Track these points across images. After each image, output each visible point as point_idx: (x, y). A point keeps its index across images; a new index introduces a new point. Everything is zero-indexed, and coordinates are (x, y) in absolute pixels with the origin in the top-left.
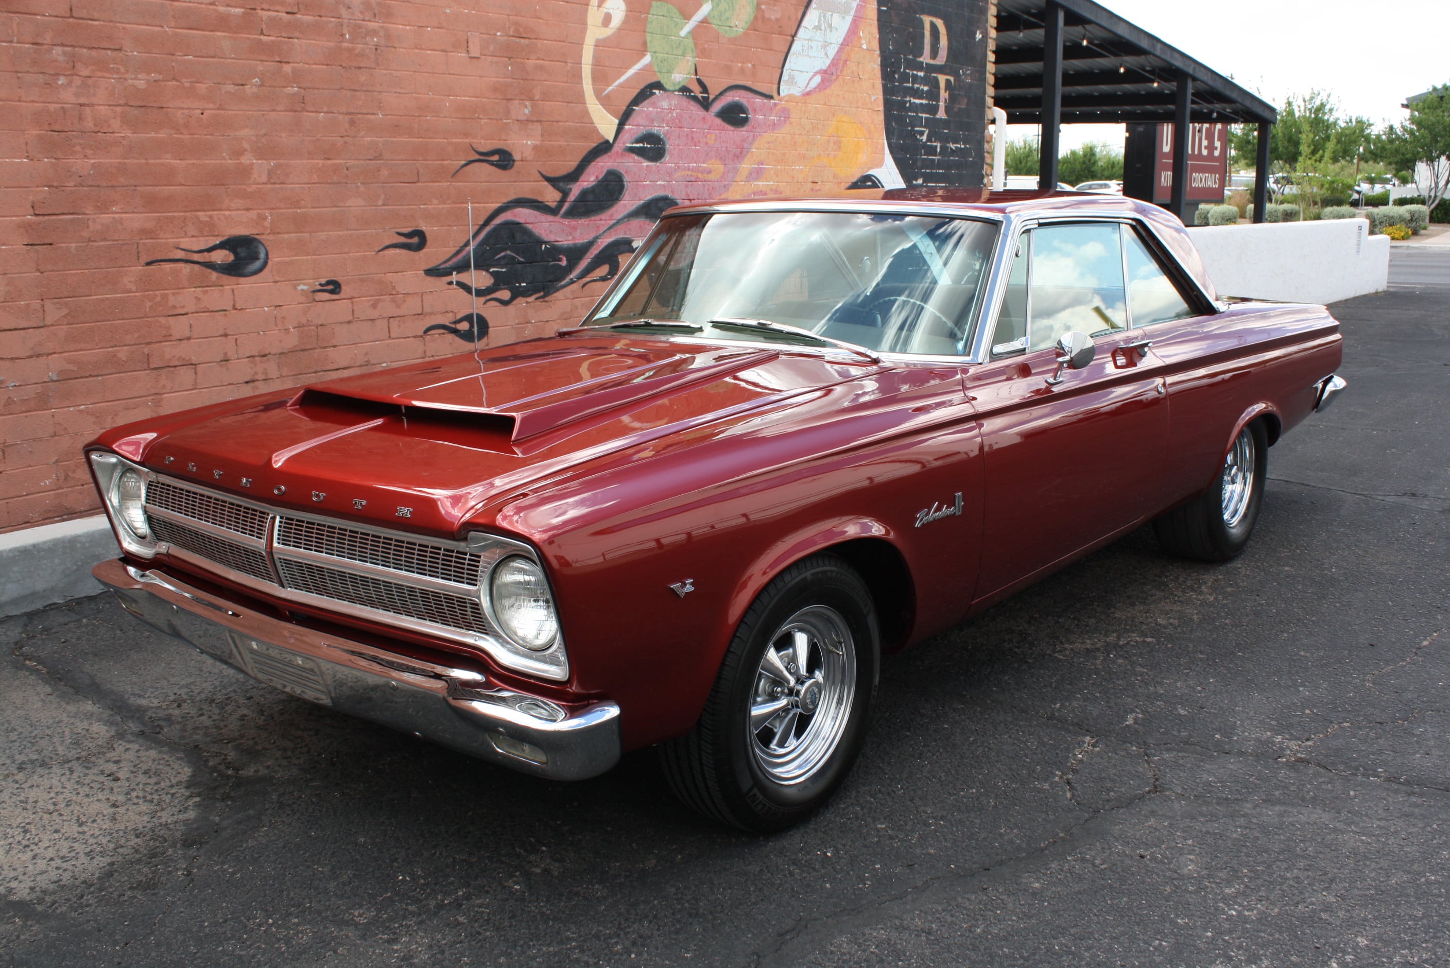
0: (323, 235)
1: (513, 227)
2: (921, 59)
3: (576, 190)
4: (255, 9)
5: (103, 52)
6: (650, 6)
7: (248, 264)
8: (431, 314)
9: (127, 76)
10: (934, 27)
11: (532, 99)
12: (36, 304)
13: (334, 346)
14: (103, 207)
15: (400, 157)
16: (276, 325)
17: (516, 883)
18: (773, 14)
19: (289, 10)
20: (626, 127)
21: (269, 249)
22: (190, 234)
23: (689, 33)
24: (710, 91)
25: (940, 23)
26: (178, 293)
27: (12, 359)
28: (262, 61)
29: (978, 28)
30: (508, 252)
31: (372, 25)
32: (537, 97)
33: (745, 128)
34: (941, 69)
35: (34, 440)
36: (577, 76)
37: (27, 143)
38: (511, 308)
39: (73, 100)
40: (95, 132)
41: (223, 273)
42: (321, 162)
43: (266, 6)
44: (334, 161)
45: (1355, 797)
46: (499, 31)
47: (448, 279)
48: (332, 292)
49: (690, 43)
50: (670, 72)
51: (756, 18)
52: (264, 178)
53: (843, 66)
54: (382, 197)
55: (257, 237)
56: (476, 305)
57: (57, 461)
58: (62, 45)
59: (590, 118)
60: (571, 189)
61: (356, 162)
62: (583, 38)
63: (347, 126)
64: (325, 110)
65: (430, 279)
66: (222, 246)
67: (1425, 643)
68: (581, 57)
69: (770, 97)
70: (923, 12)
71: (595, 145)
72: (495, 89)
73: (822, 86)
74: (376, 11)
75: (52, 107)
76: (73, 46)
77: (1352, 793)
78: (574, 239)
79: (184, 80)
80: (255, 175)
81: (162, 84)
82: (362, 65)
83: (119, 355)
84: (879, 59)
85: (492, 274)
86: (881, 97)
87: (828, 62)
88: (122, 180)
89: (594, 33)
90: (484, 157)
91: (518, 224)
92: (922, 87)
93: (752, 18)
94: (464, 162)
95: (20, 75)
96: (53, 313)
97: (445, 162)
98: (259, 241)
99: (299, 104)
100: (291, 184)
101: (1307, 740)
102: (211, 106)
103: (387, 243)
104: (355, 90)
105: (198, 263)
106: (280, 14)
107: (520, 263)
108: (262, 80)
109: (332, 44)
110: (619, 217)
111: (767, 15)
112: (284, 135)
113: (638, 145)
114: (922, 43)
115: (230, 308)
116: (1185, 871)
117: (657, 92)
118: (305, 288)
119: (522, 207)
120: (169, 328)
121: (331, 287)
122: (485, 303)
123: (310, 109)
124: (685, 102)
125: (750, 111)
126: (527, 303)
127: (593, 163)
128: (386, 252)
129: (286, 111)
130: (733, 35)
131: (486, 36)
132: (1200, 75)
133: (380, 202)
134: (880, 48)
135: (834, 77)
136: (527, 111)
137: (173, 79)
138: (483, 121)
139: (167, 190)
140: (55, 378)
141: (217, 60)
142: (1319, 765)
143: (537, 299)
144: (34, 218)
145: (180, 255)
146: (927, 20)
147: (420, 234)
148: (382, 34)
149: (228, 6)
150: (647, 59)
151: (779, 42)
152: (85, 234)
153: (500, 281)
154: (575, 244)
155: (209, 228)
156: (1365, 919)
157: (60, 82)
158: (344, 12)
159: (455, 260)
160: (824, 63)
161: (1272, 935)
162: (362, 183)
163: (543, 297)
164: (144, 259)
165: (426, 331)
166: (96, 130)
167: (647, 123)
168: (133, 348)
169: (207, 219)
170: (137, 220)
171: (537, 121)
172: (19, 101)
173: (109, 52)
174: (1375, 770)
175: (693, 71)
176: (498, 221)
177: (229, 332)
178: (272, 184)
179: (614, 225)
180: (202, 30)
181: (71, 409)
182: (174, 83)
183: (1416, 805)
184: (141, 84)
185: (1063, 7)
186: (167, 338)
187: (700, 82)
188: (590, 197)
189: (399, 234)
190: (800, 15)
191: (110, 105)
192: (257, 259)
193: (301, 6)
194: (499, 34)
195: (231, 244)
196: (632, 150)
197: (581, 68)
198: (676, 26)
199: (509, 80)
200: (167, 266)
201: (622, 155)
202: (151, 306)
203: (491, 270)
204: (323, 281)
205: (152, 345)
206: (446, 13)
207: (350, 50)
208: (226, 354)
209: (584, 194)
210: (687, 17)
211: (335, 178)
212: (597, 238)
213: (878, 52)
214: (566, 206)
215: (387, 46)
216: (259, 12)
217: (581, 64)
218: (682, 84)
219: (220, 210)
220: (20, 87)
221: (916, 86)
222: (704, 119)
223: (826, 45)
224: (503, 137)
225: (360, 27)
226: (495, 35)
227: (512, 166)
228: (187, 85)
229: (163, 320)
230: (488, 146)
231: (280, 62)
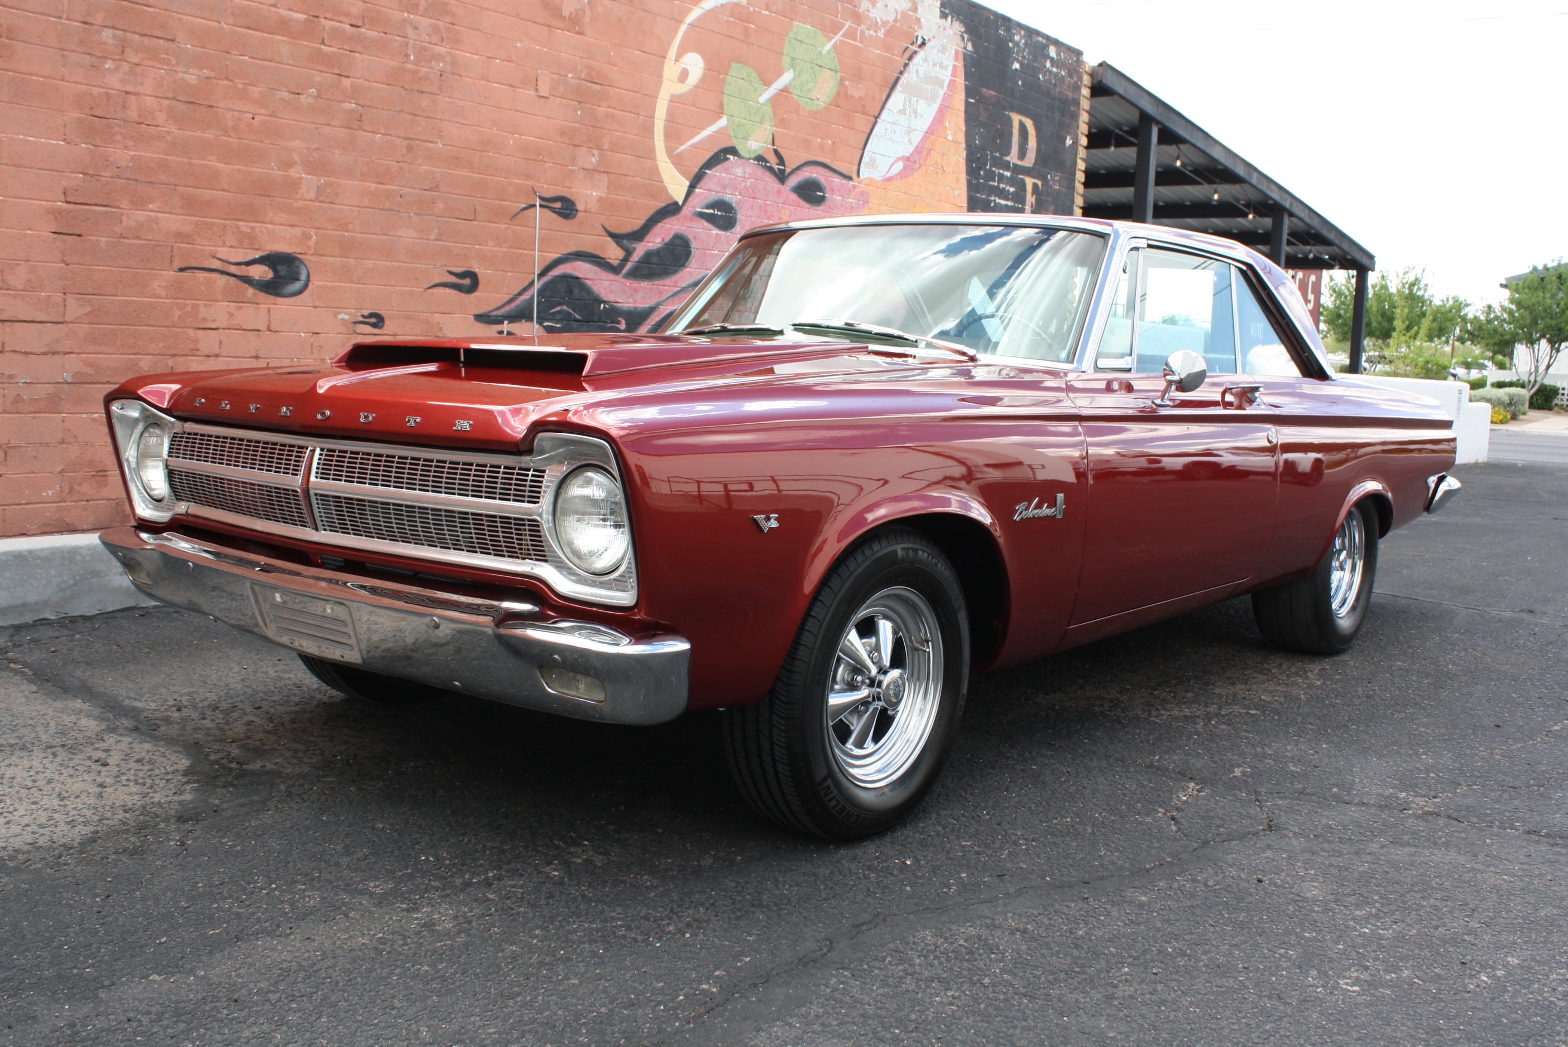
0: (369, 264)
1: (572, 282)
2: (1008, 158)
3: (640, 250)
4: (317, 17)
5: (155, 41)
6: (729, 67)
7: (287, 284)
9: (179, 69)
10: (1023, 127)
11: (599, 148)
12: (58, 297)
14: (139, 203)
15: (457, 191)
16: (312, 354)
17: (555, 870)
18: (857, 91)
19: (355, 23)
20: (697, 190)
21: (311, 271)
22: (228, 244)
23: (768, 100)
24: (786, 164)
25: (1029, 123)
26: (210, 306)
27: (26, 353)
28: (320, 71)
29: (1069, 133)
30: (565, 307)
31: (439, 49)
32: (605, 147)
33: (821, 208)
34: (1028, 172)
35: (40, 444)
36: (648, 130)
37: (65, 126)
39: (120, 87)
40: (139, 123)
41: (261, 290)
42: (373, 186)
43: (329, 15)
44: (387, 187)
45: (1492, 844)
46: (570, 72)
47: (499, 328)
48: (374, 325)
49: (768, 110)
50: (746, 138)
51: (838, 94)
52: (312, 195)
53: (927, 156)
54: (436, 231)
55: (299, 256)
57: (62, 471)
58: (114, 28)
59: (659, 175)
60: (635, 249)
61: (411, 191)
62: (658, 91)
63: (404, 151)
64: (383, 131)
65: (479, 326)
66: (261, 261)
67: (1556, 728)
68: (654, 111)
69: (850, 178)
70: (1012, 109)
71: (663, 205)
72: (562, 133)
73: (904, 173)
74: (444, 35)
75: (96, 91)
76: (124, 31)
77: (1488, 841)
78: (635, 302)
79: (237, 81)
80: (303, 190)
81: (214, 81)
82: (424, 90)
83: (141, 364)
84: (965, 153)
85: (546, 328)
86: (964, 193)
87: (911, 149)
88: (162, 177)
89: (669, 88)
90: (547, 202)
91: (577, 278)
92: (1008, 188)
93: (834, 93)
94: (524, 206)
95: (65, 53)
96: (75, 309)
97: (504, 203)
98: (301, 261)
99: (356, 122)
100: (340, 204)
101: (1435, 797)
102: (263, 111)
103: (437, 281)
104: (415, 115)
105: (234, 276)
106: (343, 25)
107: (576, 320)
108: (319, 91)
109: (394, 64)
110: (684, 285)
111: (851, 92)
112: (337, 152)
113: (708, 211)
114: (1010, 142)
115: (264, 328)
116: (1309, 895)
117: (731, 157)
118: (346, 317)
119: (582, 261)
120: (196, 341)
121: (373, 320)
123: (366, 128)
124: (760, 172)
125: (828, 190)
127: (660, 224)
128: (435, 290)
129: (341, 127)
130: (814, 108)
131: (556, 77)
132: (1296, 210)
133: (433, 237)
134: (966, 141)
135: (917, 166)
136: (594, 160)
137: (227, 78)
138: (547, 165)
139: (209, 194)
140: (69, 381)
141: (274, 64)
142: (1449, 817)
144: (65, 205)
145: (216, 264)
146: (1016, 118)
147: (473, 276)
148: (448, 59)
149: (290, 9)
150: (723, 122)
151: (862, 123)
152: (118, 229)
154: (635, 308)
155: (249, 240)
156: (1514, 943)
157: (107, 66)
158: (410, 32)
159: (507, 308)
160: (908, 150)
161: (1412, 951)
162: (416, 214)
164: (178, 264)
166: (141, 120)
167: (719, 189)
168: (156, 358)
169: (249, 231)
170: (173, 222)
171: (604, 172)
172: (62, 80)
173: (162, 42)
174: (1513, 824)
175: (770, 140)
176: (556, 272)
177: (260, 355)
178: (320, 202)
179: (678, 292)
180: (261, 31)
181: (84, 416)
182: (226, 82)
183: (1559, 853)
184: (192, 79)
185: (1158, 122)
186: (194, 352)
187: (776, 152)
188: (655, 260)
189: (451, 273)
190: (884, 97)
191: (157, 97)
192: (298, 279)
193: (366, 20)
194: (570, 75)
195: (271, 260)
196: (701, 215)
197: (653, 123)
198: (755, 91)
199: (577, 125)
200: (202, 275)
201: (691, 220)
202: (180, 316)
203: (546, 324)
204: (366, 313)
205: (177, 358)
206: (516, 47)
207: (414, 73)
209: (649, 255)
210: (768, 83)
211: (387, 205)
212: (659, 304)
213: (964, 145)
214: (629, 266)
215: (453, 74)
216: (323, 21)
217: (653, 117)
218: (758, 153)
219: (263, 222)
220: (64, 66)
221: (1002, 186)
222: (779, 192)
223: (910, 131)
224: (568, 184)
225: (426, 49)
226: (566, 76)
227: (575, 216)
228: (240, 86)
229: (191, 332)
230: (550, 192)
231: (340, 75)
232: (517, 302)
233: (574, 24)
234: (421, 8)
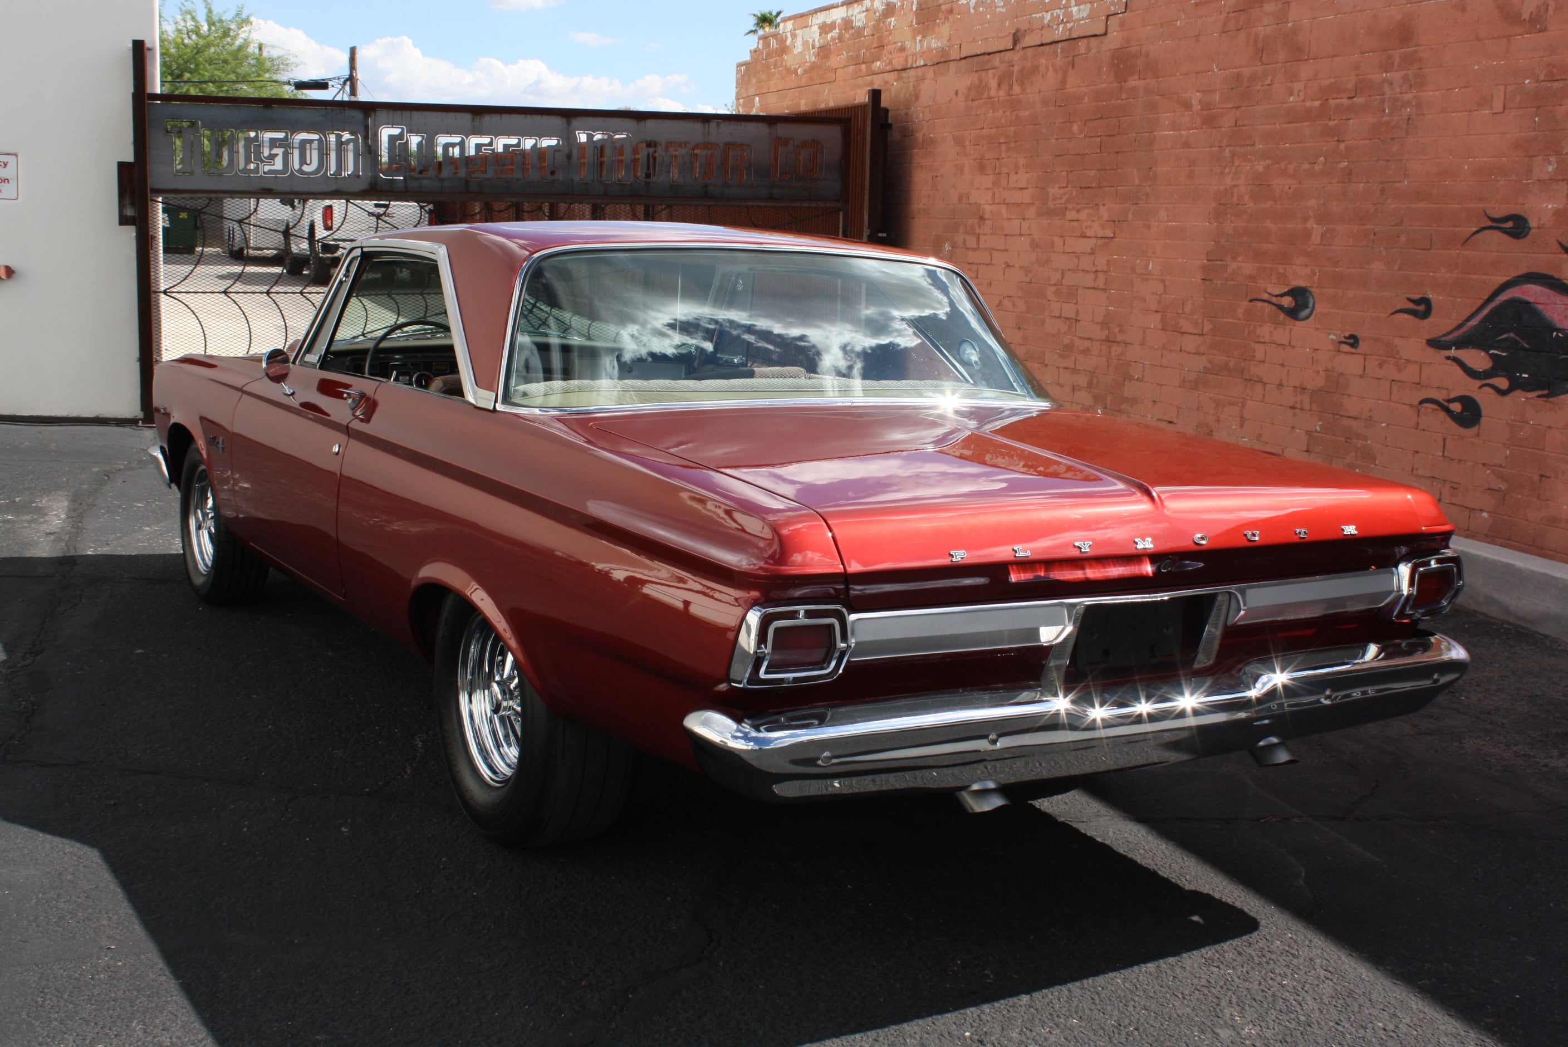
0: (1351, 293)
1: (1521, 306)
4: (1328, 99)
7: (1301, 310)
8: (1427, 387)
9: (1256, 163)
11: (1558, 153)
12: (1201, 319)
13: (1349, 395)
14: (1234, 258)
15: (1417, 224)
16: (1312, 365)
19: (1349, 96)
21: (1316, 300)
22: (1271, 281)
26: (1262, 326)
28: (1327, 142)
30: (1512, 335)
31: (1408, 96)
37: (1209, 212)
38: (1508, 399)
40: (1237, 205)
41: (1287, 315)
42: (1356, 227)
43: (1334, 96)
44: (1366, 227)
46: (1527, 78)
47: (1447, 353)
48: (1352, 345)
52: (1318, 241)
54: (1399, 262)
55: (1310, 289)
56: (1471, 387)
58: (1230, 146)
61: (1382, 228)
63: (1379, 194)
64: (1365, 180)
65: (1430, 351)
66: (1289, 293)
72: (1517, 146)
74: (1413, 82)
75: (1222, 188)
79: (1282, 163)
80: (1313, 238)
82: (1395, 136)
85: (1492, 356)
88: (1245, 238)
90: (1496, 224)
91: (1528, 303)
94: (1475, 229)
96: (1208, 326)
97: (1457, 229)
98: (1310, 293)
99: (1348, 175)
100: (1335, 246)
102: (1294, 182)
103: (1398, 308)
104: (1387, 161)
105: (1275, 305)
106: (1343, 100)
107: (1525, 349)
108: (1326, 159)
109: (1375, 120)
112: (1335, 204)
115: (1287, 343)
118: (1334, 338)
119: (1533, 283)
120: (1254, 351)
121: (1351, 341)
122: (1480, 387)
123: (1355, 180)
126: (1527, 398)
128: (1396, 316)
129: (1338, 183)
131: (1513, 88)
133: (1396, 267)
136: (1550, 169)
137: (1278, 163)
138: (1499, 184)
141: (1301, 145)
143: (1539, 396)
144: (1205, 262)
145: (1266, 297)
147: (1426, 302)
148: (1414, 103)
149: (1313, 100)
152: (1225, 275)
153: (1498, 367)
155: (1283, 278)
158: (1387, 88)
159: (1455, 334)
162: (1385, 248)
163: (1547, 396)
164: (1249, 297)
165: (1422, 402)
169: (1283, 271)
170: (1248, 268)
171: (1563, 180)
176: (1503, 297)
177: (1285, 364)
178: (1322, 245)
180: (1297, 123)
182: (1276, 166)
184: (1260, 167)
186: (1253, 358)
189: (1409, 300)
192: (1307, 307)
193: (1358, 91)
194: (1527, 81)
195: (1293, 293)
200: (1259, 304)
202: (1246, 333)
203: (1491, 352)
204: (1347, 334)
205: (1244, 361)
206: (1474, 71)
207: (1389, 124)
208: (1281, 380)
211: (1365, 243)
215: (1417, 115)
216: (1331, 101)
219: (1291, 265)
224: (1521, 201)
225: (1397, 100)
226: (1524, 83)
227: (1527, 234)
228: (1283, 167)
229: (1252, 344)
230: (1500, 210)
231: (1338, 141)
232: (1464, 329)
233: (1537, 23)
234: (1396, 65)
